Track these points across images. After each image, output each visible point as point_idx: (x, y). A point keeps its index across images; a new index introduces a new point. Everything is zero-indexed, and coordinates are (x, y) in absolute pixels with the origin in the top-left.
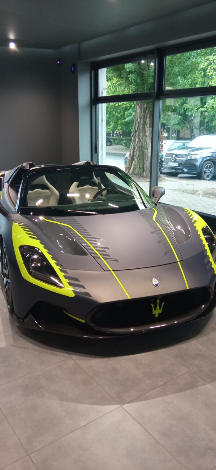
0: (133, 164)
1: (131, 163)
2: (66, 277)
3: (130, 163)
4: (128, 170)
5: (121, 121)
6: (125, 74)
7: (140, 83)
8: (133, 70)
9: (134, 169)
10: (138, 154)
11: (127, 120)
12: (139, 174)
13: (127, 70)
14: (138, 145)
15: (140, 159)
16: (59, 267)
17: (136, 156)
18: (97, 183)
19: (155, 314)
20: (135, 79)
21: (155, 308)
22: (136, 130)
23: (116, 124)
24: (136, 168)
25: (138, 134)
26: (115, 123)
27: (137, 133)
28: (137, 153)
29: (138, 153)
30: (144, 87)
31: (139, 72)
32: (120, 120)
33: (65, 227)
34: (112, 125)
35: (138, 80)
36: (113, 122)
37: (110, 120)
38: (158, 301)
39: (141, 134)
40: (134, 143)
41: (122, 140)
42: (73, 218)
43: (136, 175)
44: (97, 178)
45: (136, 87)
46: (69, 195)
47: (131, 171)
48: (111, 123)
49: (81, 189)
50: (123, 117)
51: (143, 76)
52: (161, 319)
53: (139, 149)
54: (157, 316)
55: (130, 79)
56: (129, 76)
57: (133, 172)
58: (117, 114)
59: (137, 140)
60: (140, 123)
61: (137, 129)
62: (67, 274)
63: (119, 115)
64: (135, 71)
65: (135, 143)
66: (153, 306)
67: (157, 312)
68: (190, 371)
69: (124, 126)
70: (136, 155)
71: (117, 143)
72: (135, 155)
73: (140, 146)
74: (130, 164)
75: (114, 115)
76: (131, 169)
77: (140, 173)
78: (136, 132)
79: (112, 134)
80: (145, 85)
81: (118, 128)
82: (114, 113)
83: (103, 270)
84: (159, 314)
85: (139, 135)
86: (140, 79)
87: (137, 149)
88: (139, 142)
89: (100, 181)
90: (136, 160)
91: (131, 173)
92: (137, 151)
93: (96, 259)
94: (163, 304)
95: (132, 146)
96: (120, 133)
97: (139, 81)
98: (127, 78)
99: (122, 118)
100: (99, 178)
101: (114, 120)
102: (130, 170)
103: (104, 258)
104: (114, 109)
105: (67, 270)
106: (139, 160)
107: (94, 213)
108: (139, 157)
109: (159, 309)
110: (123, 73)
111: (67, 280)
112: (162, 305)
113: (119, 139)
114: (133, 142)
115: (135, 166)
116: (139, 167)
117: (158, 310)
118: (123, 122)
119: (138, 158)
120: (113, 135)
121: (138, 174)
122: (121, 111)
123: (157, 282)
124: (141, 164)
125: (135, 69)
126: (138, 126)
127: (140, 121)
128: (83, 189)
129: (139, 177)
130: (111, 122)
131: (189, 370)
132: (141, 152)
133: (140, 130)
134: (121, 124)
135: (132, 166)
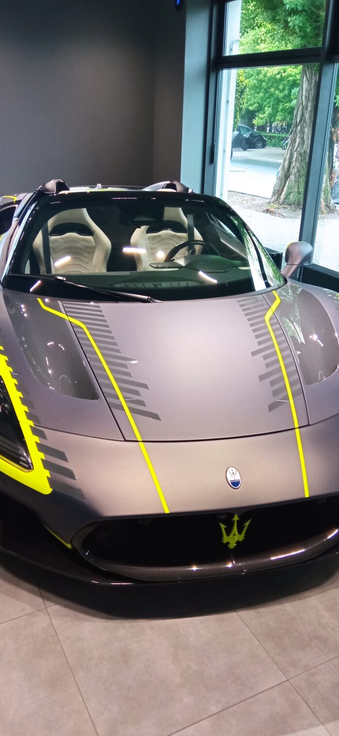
0: (287, 184)
1: (283, 183)
2: (41, 447)
3: (281, 182)
4: (276, 195)
5: (284, 105)
6: (284, 14)
7: (311, 32)
8: (300, 8)
9: (288, 194)
10: (297, 167)
11: (293, 104)
12: (296, 203)
13: (288, 8)
14: (299, 149)
15: (300, 176)
16: (31, 423)
17: (294, 171)
18: (186, 226)
19: (228, 543)
20: (300, 25)
21: (229, 532)
22: (298, 121)
23: (275, 110)
24: (292, 192)
25: (301, 129)
26: (273, 108)
27: (299, 128)
28: (295, 165)
29: (298, 165)
30: (318, 41)
31: (310, 12)
32: (281, 104)
33: (73, 326)
34: (267, 112)
35: (307, 28)
36: (270, 107)
37: (265, 103)
38: (236, 518)
39: (306, 130)
40: (293, 145)
41: (283, 139)
42: (99, 307)
43: (290, 205)
44: (188, 216)
45: (302, 40)
46: (126, 250)
47: (282, 197)
48: (266, 108)
49: (154, 238)
50: (288, 98)
51: (318, 19)
52: (240, 552)
53: (300, 157)
54: (233, 545)
55: (290, 24)
56: (289, 19)
57: (286, 198)
58: (277, 92)
59: (298, 140)
60: (307, 108)
61: (300, 121)
62: (45, 440)
63: (281, 95)
64: (303, 10)
65: (293, 147)
66: (223, 526)
67: (233, 539)
68: (288, 680)
69: (288, 114)
70: (294, 167)
71: (275, 144)
72: (292, 168)
73: (302, 152)
74: (281, 184)
75: (272, 95)
76: (283, 193)
77: (298, 201)
78: (296, 126)
79: (268, 128)
80: (320, 37)
81: (277, 117)
82: (272, 90)
83: (123, 440)
84: (238, 542)
85: (302, 132)
86: (310, 25)
87: (297, 158)
88: (300, 145)
89: (192, 223)
90: (292, 177)
91: (281, 200)
92: (296, 161)
93: (114, 410)
94: (247, 524)
95: (289, 152)
96: (282, 126)
97: (308, 30)
98: (287, 23)
99: (285, 99)
100: (191, 217)
101: (271, 104)
102: (281, 195)
103: (132, 410)
104: (272, 83)
105: (46, 431)
106: (299, 178)
107: (146, 297)
108: (298, 171)
109: (237, 533)
110: (280, 12)
111: (42, 455)
112: (243, 527)
113: (279, 137)
114: (290, 144)
115: (290, 188)
116: (298, 191)
117: (234, 535)
118: (287, 107)
119: (297, 174)
120: (270, 131)
121: (294, 204)
122: (284, 87)
123: (237, 477)
124: (302, 184)
125: (303, 6)
126: (303, 115)
127: (307, 106)
128: (159, 236)
129: (296, 208)
130: (265, 106)
131: (285, 679)
132: (303, 163)
133: (305, 122)
134: (282, 110)
135: (285, 188)
